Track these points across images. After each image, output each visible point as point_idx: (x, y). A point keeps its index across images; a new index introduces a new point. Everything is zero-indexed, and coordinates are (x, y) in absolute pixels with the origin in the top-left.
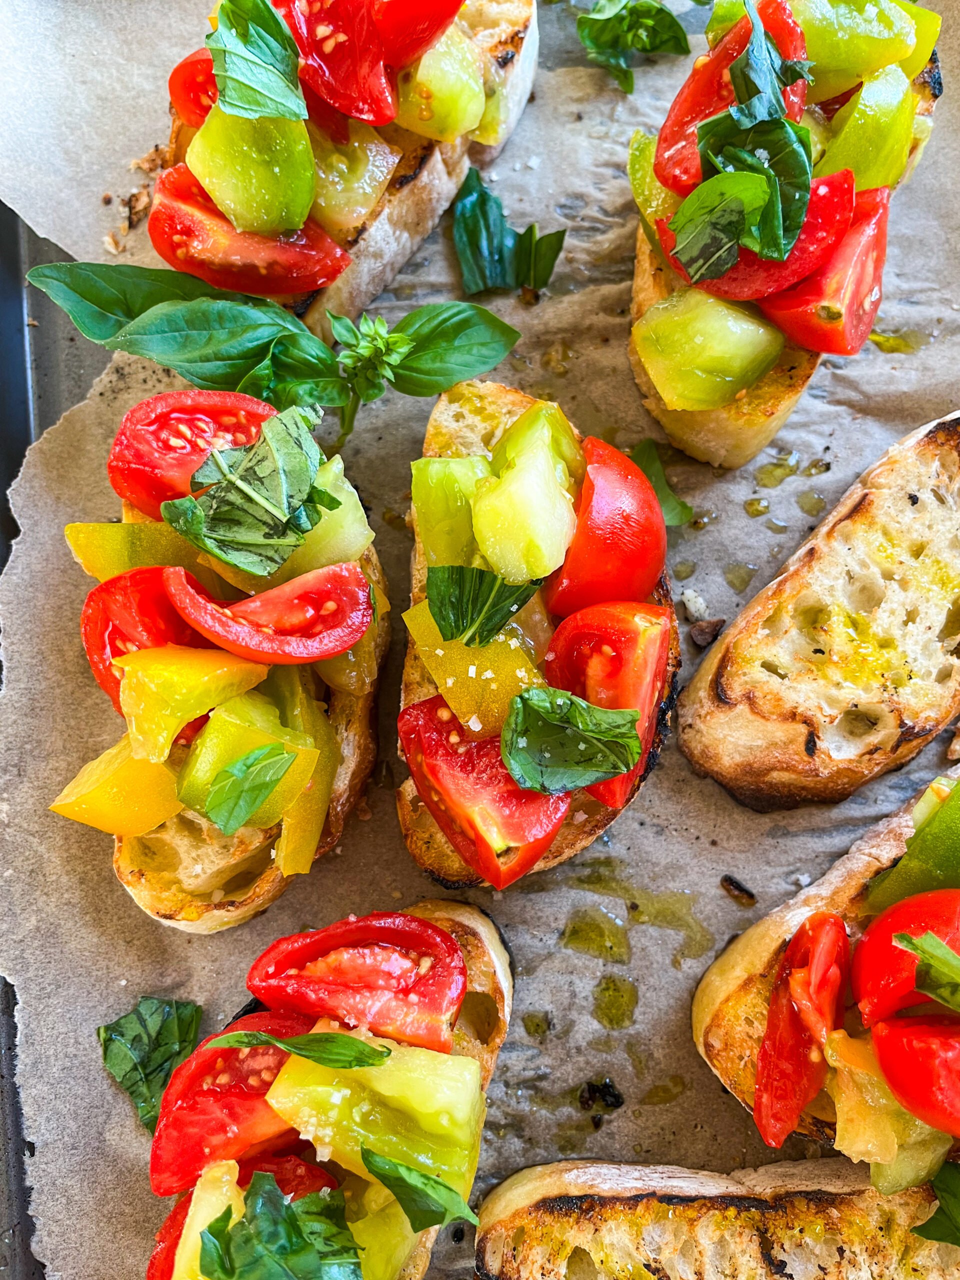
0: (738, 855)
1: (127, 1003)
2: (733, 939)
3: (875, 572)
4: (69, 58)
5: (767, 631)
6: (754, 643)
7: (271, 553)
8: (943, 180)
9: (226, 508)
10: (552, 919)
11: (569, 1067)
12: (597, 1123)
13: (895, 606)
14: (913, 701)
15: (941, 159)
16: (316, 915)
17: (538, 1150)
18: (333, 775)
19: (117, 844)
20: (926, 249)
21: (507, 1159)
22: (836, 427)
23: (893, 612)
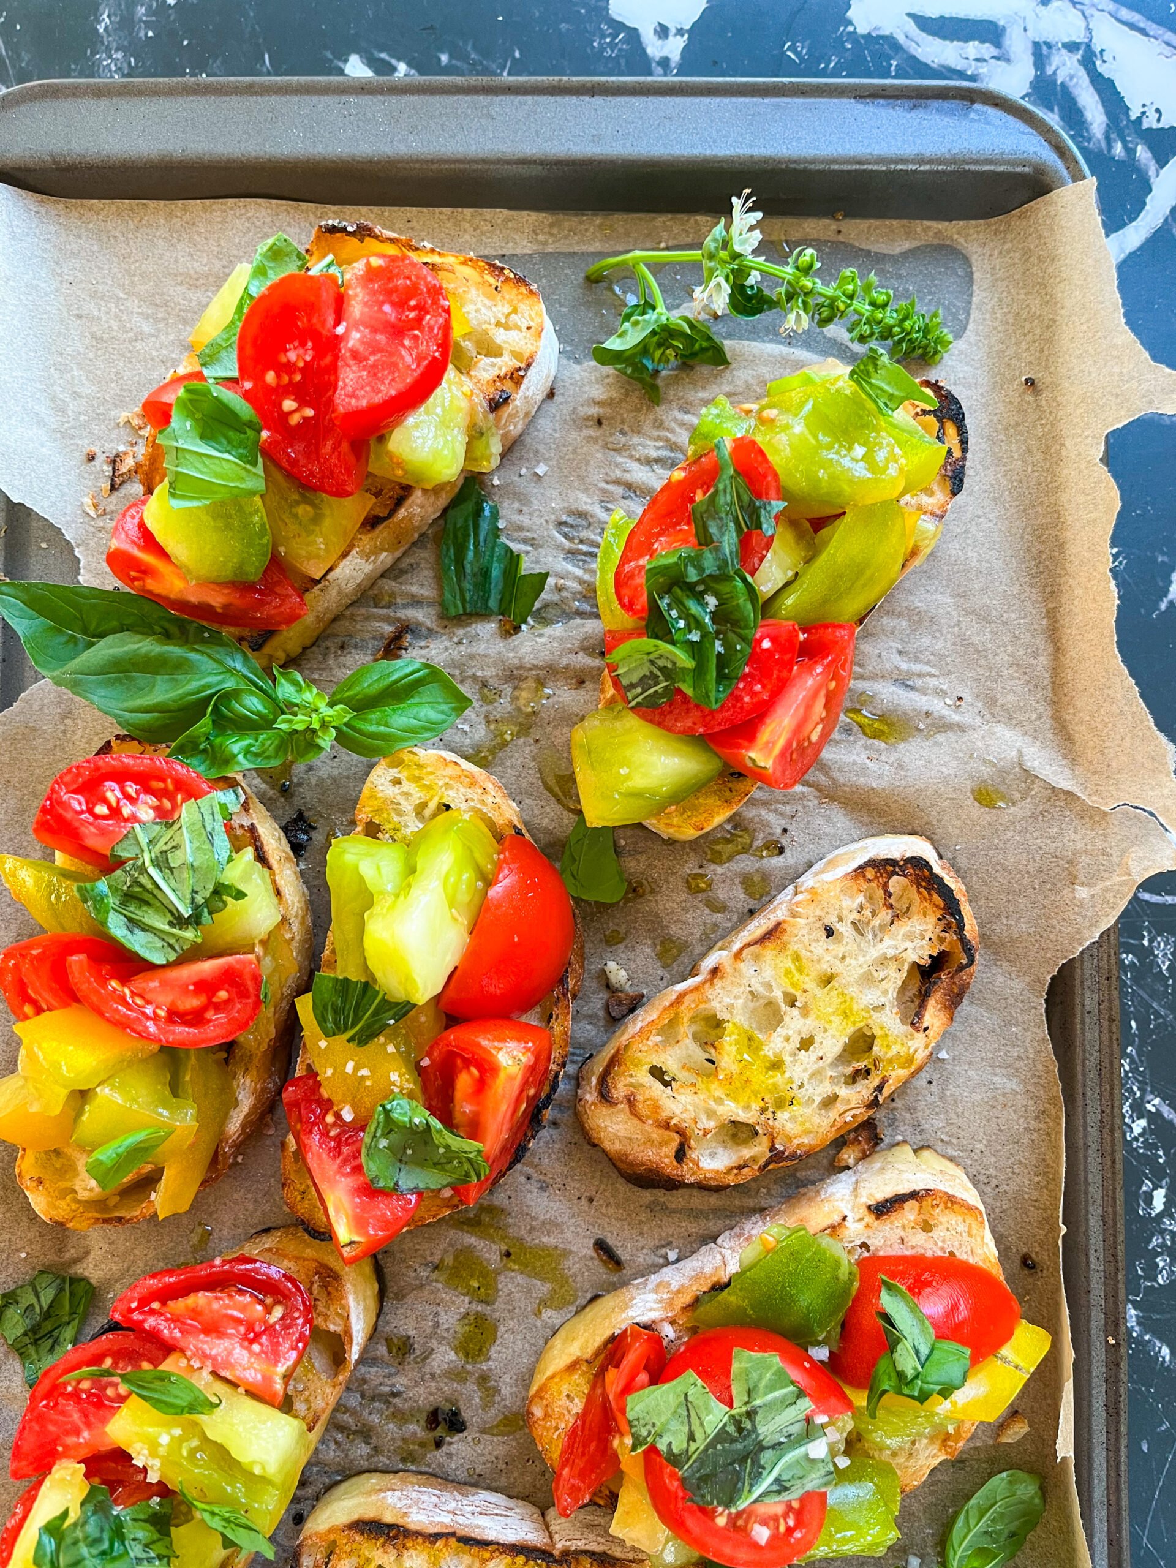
0: (614, 1222)
1: (26, 1273)
2: (595, 1298)
3: (778, 994)
4: (66, 285)
5: (659, 1038)
6: (645, 1048)
7: (172, 941)
8: (970, 554)
9: (137, 889)
10: (428, 1253)
11: (422, 1390)
12: (439, 1444)
13: (790, 1033)
14: (789, 1126)
15: (973, 529)
16: (211, 1214)
17: (381, 1458)
18: (225, 1118)
19: (21, 1153)
20: (935, 628)
21: (352, 1461)
22: (800, 808)
23: (787, 1039)
